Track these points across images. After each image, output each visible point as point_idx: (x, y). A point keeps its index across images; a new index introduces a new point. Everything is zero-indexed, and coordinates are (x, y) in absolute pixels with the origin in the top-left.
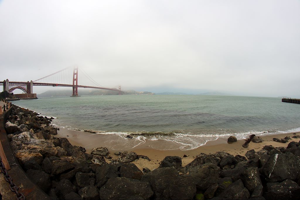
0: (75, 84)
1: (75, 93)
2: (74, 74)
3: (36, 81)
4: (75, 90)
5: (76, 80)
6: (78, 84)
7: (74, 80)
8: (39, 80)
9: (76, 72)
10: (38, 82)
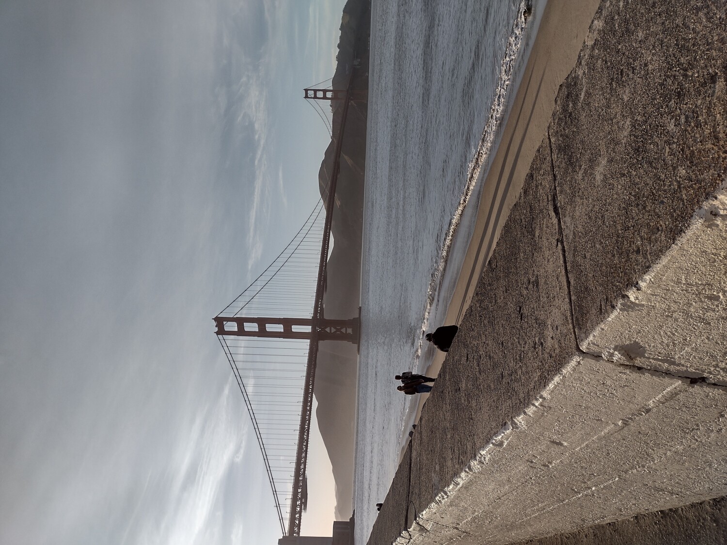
0: (308, 329)
1: (343, 330)
2: (263, 333)
3: (281, 519)
4: (333, 330)
5: (288, 323)
6: (308, 314)
7: (288, 334)
8: (278, 506)
9: (256, 325)
10: (288, 510)
